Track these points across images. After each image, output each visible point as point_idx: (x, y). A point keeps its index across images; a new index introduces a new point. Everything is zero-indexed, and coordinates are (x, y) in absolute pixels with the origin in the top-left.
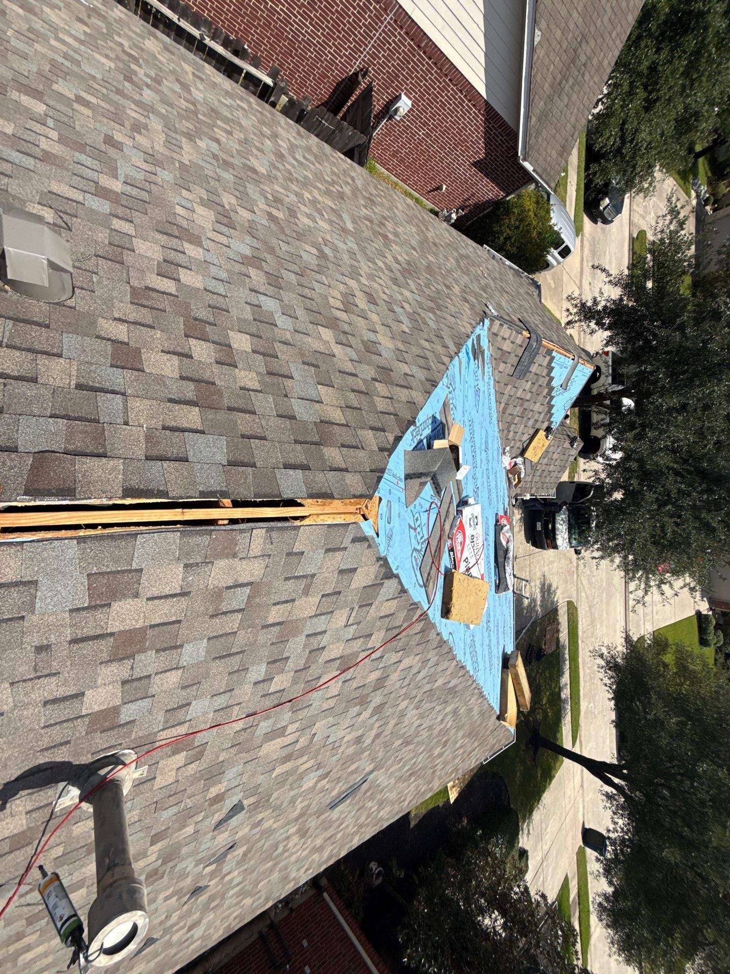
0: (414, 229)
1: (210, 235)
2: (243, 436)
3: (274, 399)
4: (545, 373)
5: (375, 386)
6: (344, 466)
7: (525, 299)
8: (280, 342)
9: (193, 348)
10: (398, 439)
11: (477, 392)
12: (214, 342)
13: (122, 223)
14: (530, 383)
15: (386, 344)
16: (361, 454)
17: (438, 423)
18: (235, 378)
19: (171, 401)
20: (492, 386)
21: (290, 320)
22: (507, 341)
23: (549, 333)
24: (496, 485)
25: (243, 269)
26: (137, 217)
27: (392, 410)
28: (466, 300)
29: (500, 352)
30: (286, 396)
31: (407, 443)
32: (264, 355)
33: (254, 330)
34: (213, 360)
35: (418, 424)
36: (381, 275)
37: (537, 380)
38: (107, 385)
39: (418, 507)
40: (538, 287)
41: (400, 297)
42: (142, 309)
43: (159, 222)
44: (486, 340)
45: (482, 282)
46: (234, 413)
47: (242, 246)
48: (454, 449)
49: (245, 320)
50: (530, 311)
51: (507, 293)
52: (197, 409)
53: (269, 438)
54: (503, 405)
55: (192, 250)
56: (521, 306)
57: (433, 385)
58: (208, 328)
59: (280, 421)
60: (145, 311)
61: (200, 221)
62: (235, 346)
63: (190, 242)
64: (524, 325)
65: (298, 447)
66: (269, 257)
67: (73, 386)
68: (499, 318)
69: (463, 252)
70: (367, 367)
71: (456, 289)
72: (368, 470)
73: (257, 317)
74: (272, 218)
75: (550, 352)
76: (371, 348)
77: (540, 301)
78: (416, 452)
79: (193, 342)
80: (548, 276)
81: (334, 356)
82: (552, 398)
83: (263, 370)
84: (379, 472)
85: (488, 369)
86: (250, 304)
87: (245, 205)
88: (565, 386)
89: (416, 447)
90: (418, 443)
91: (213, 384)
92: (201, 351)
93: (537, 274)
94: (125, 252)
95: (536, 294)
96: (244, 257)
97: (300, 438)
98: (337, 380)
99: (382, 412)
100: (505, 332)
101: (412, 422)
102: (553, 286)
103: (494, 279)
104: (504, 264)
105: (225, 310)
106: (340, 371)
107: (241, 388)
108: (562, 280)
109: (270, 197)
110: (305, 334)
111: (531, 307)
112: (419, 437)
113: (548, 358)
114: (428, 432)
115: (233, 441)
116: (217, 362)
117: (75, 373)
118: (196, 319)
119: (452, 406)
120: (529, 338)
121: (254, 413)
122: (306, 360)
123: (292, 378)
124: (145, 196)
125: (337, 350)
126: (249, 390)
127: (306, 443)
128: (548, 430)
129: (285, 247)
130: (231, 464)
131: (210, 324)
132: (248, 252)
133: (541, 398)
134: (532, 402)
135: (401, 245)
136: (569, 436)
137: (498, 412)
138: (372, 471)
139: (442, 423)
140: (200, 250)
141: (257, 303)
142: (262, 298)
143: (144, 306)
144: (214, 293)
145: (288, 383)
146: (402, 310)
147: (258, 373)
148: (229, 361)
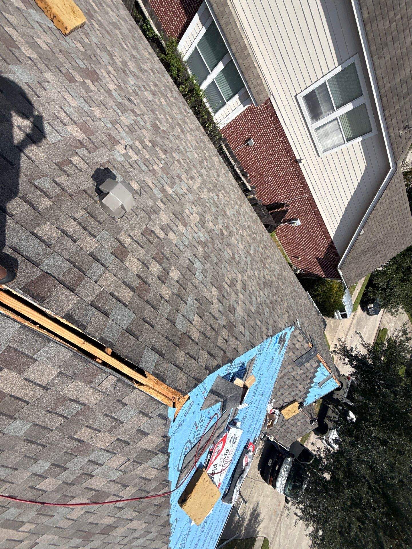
0: (279, 268)
1: (192, 225)
2: (144, 320)
3: (171, 309)
4: (312, 371)
5: (222, 331)
6: (181, 366)
7: (316, 327)
8: (192, 284)
9: (152, 265)
10: (219, 367)
11: (273, 360)
12: (163, 267)
13: (161, 203)
14: (302, 371)
15: (240, 312)
16: (195, 364)
17: (244, 368)
18: (160, 288)
19: (124, 283)
20: (281, 361)
21: (203, 276)
22: (299, 343)
23: (322, 351)
24: (257, 420)
25: (197, 245)
26: (169, 205)
27: (224, 348)
28: (288, 312)
29: (293, 346)
30: (178, 311)
31: (222, 372)
32: (181, 285)
33: (184, 272)
34: (156, 275)
35: (233, 364)
36: (254, 279)
37: (306, 372)
38: (103, 260)
39: (207, 414)
40: (325, 325)
41: (257, 293)
42: (143, 237)
43: (176, 211)
44: (289, 336)
45: (299, 308)
46: (148, 305)
47: (202, 236)
48: (245, 388)
49: (183, 266)
50: (317, 334)
51: (309, 319)
52: (133, 293)
53: (155, 327)
54: (282, 374)
55: (181, 227)
56: (313, 329)
57: (252, 346)
58: (165, 260)
59: (167, 322)
60: (144, 239)
61: (192, 218)
62: (171, 274)
63: (183, 224)
64: (311, 340)
65: (166, 341)
66: (210, 246)
67: (88, 252)
68: (301, 330)
69: (296, 289)
70: (224, 318)
71: (286, 304)
72: (193, 376)
73: (189, 267)
74: (221, 232)
75: (319, 362)
76: (231, 310)
77: (324, 332)
78: (224, 379)
79: (154, 262)
80: (332, 322)
81: (212, 304)
82: (311, 387)
83: (175, 292)
84: (198, 381)
85: (283, 351)
86: (189, 260)
87: (214, 222)
88: (320, 385)
89: (226, 376)
90: (228, 374)
91: (149, 286)
92: (155, 268)
93: (327, 318)
94: (154, 214)
95: (323, 327)
96: (200, 240)
97: (170, 337)
98: (206, 316)
99: (218, 346)
100: (300, 338)
101: (231, 361)
102: (333, 327)
103: (305, 309)
104: (313, 304)
105: (177, 257)
106: (210, 313)
107: (160, 295)
108: (338, 327)
109: (226, 225)
110: (205, 286)
111: (318, 333)
112: (230, 371)
113: (317, 364)
114: (236, 370)
115: (137, 319)
116: (158, 277)
117: (94, 247)
118: (162, 254)
119: (255, 362)
120: (311, 348)
121: (157, 310)
122: (198, 298)
123: (186, 303)
124: (178, 199)
125: (215, 302)
126: (162, 298)
127: (171, 341)
128: (301, 404)
129: (219, 245)
130: (128, 331)
131: (167, 259)
132: (203, 239)
133: (304, 383)
134: (299, 382)
135: (270, 271)
136: (311, 415)
137: (278, 376)
138: (194, 378)
139: (246, 368)
140: (184, 229)
141: (193, 261)
142: (197, 260)
143: (145, 237)
144: (178, 248)
145: (183, 304)
146: (255, 300)
147: (172, 292)
148: (163, 279)
